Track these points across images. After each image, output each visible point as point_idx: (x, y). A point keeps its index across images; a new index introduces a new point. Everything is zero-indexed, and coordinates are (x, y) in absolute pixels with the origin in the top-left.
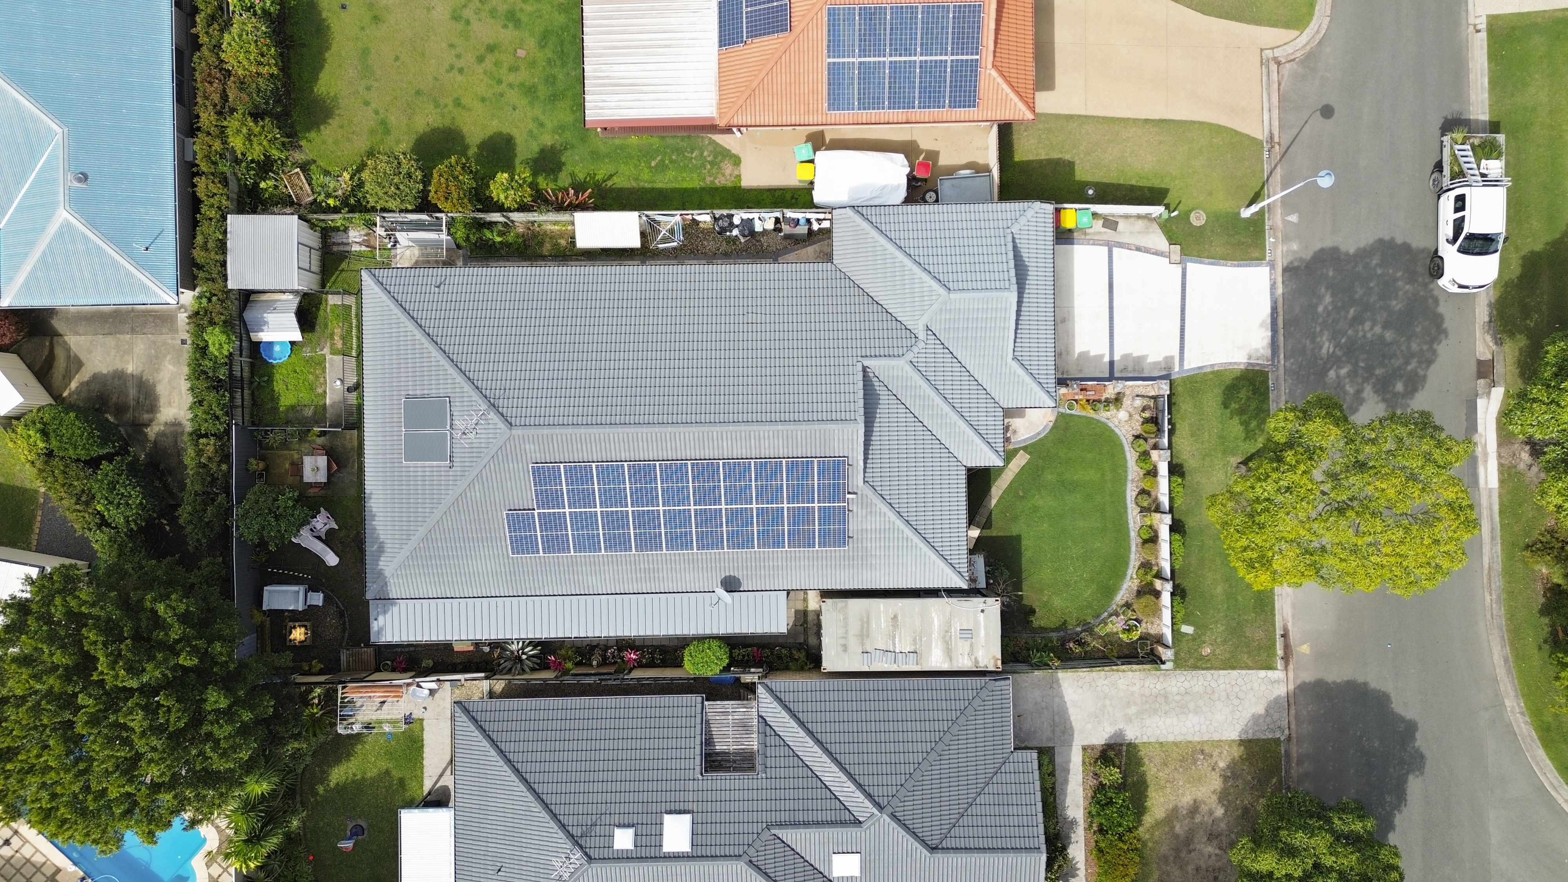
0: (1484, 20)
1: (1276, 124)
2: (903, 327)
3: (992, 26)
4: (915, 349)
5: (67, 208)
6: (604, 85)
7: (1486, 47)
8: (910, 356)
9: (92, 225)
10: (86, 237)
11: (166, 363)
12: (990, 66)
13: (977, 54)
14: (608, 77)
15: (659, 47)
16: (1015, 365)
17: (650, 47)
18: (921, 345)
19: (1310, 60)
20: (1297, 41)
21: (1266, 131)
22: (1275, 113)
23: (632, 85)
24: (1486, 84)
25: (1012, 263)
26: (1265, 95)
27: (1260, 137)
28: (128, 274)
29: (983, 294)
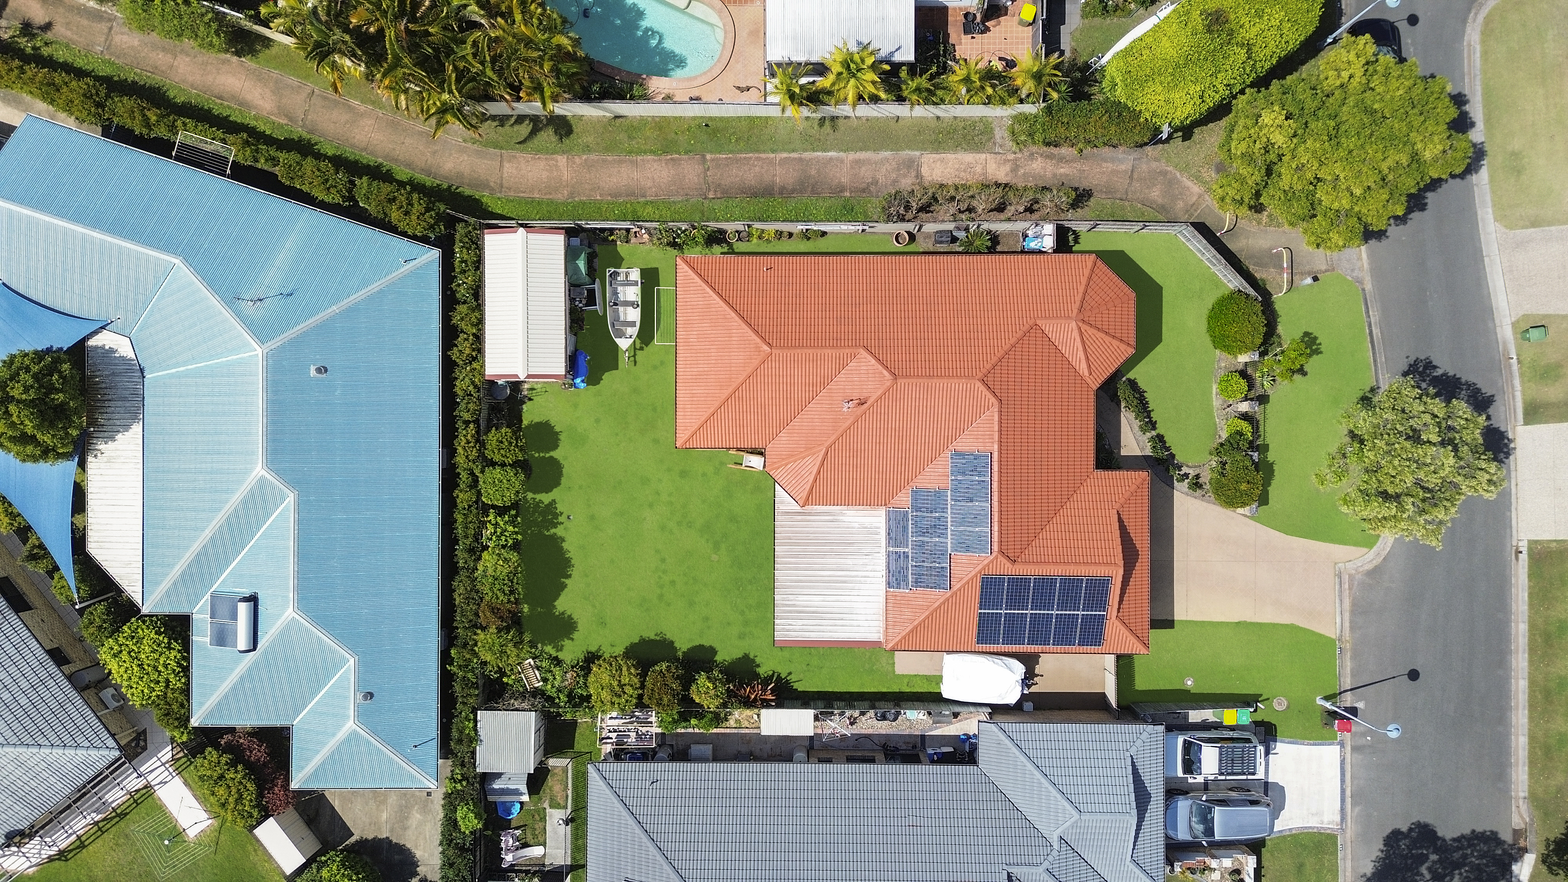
0: (1525, 543)
1: (1347, 624)
2: (1040, 835)
3: (1118, 592)
4: (1050, 858)
5: (356, 722)
6: (790, 612)
7: (1527, 567)
8: (1046, 864)
9: (374, 732)
10: (369, 742)
11: (414, 812)
12: (1114, 617)
13: (1104, 611)
14: (794, 605)
15: (837, 582)
16: (1132, 866)
17: (829, 582)
18: (1055, 853)
19: (1375, 572)
20: (1366, 556)
21: (1338, 632)
22: (1347, 616)
23: (813, 613)
24: (1526, 598)
25: (1131, 778)
26: (1337, 601)
27: (1334, 637)
28: (400, 768)
29: (1108, 817)
